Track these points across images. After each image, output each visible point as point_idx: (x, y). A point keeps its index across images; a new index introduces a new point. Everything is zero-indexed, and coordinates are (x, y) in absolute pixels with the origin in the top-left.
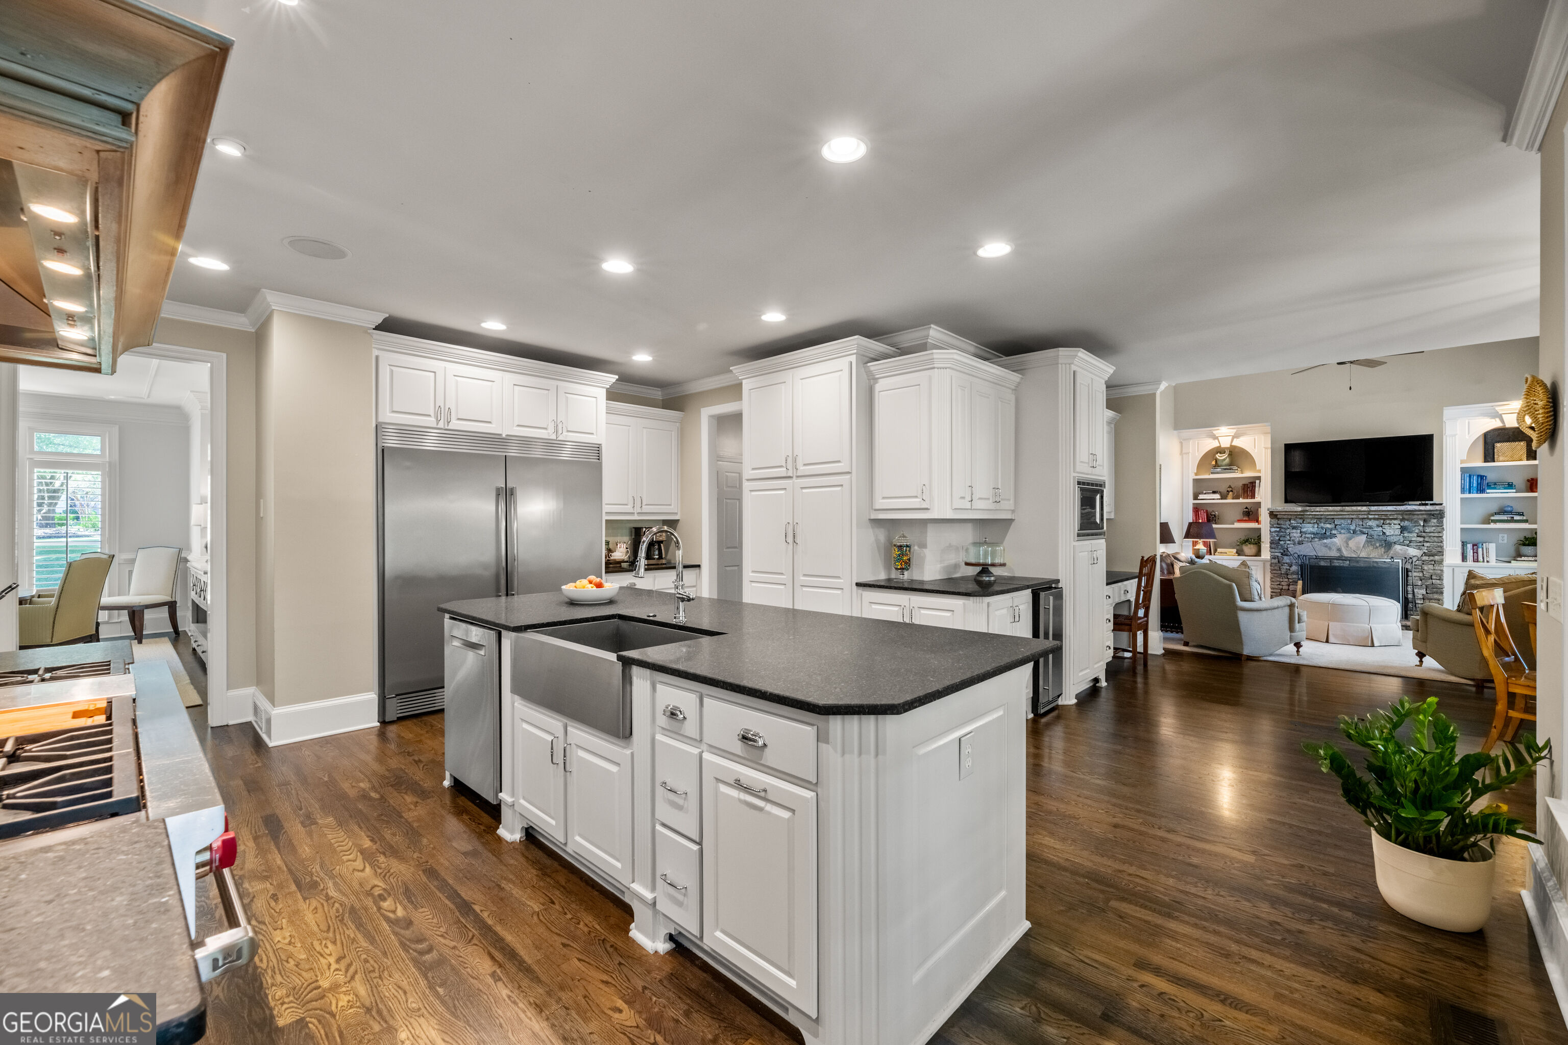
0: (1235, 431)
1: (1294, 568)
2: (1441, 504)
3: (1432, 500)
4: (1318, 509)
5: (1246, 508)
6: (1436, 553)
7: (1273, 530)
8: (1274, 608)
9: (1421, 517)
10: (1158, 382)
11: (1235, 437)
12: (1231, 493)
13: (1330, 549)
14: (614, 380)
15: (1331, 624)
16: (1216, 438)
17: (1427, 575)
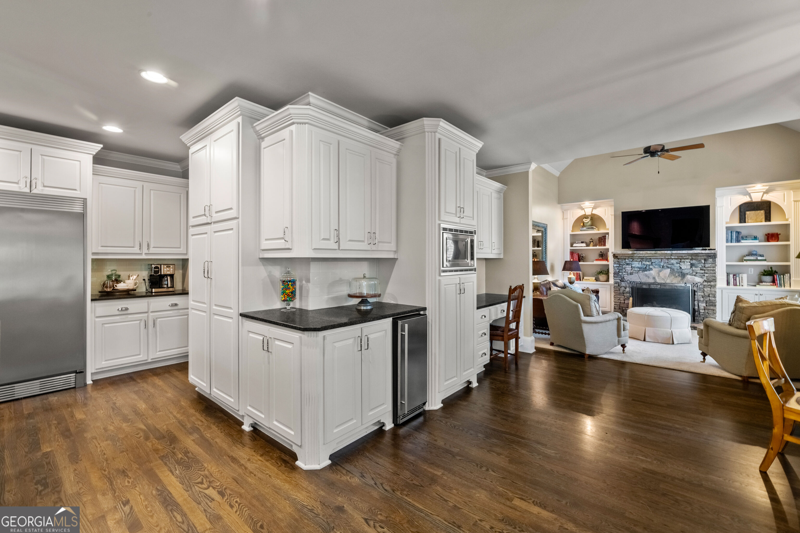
0: (594, 204)
1: (628, 289)
2: (715, 249)
3: (709, 246)
4: (641, 252)
5: (601, 252)
6: (711, 281)
7: (615, 265)
8: (607, 321)
9: (702, 257)
10: (529, 163)
11: (594, 208)
12: (592, 243)
13: (649, 277)
14: (99, 149)
15: (647, 329)
16: (583, 209)
17: (707, 294)
